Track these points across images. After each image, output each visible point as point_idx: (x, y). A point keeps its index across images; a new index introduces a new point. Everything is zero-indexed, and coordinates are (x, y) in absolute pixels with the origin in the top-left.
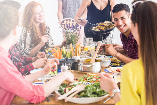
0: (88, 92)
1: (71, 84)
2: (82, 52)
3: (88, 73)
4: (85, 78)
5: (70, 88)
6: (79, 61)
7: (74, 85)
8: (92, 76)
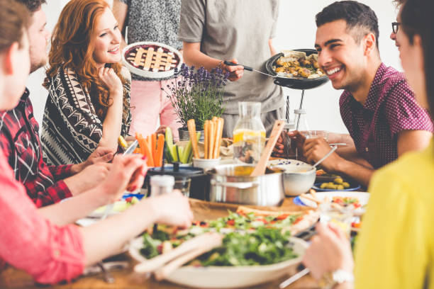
0: (230, 252)
1: (181, 233)
2: (228, 150)
3: (241, 208)
4: (229, 219)
5: (177, 242)
6: (214, 171)
7: (189, 234)
8: (251, 216)
